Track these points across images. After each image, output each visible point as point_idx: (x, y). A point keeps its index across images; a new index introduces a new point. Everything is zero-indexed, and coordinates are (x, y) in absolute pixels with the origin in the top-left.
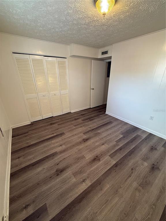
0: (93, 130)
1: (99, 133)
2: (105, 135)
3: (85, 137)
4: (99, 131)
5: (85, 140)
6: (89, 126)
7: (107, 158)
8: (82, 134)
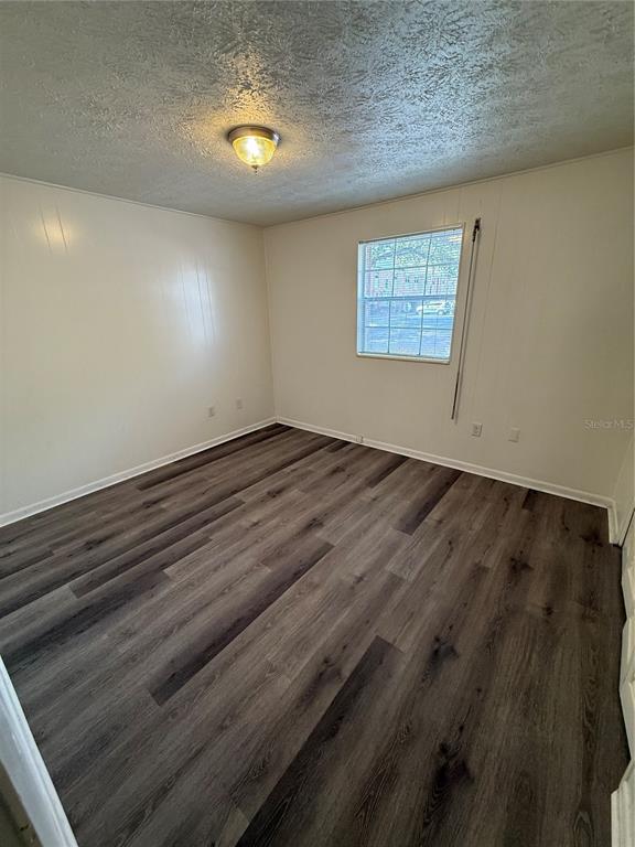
0: (297, 575)
1: (266, 561)
2: (240, 559)
3: (320, 535)
4: (268, 571)
5: (314, 524)
6: (319, 593)
7: (249, 500)
8: (337, 542)
